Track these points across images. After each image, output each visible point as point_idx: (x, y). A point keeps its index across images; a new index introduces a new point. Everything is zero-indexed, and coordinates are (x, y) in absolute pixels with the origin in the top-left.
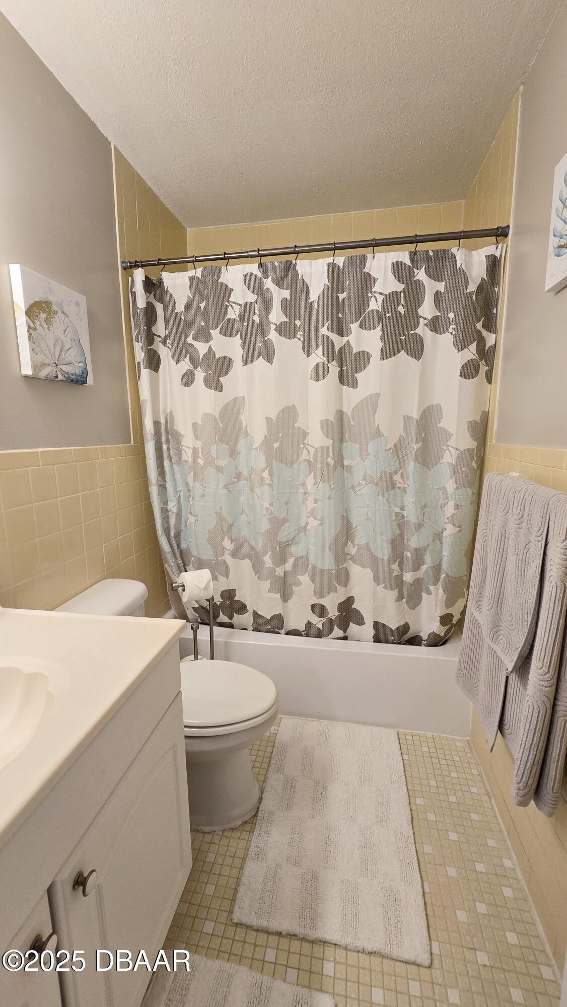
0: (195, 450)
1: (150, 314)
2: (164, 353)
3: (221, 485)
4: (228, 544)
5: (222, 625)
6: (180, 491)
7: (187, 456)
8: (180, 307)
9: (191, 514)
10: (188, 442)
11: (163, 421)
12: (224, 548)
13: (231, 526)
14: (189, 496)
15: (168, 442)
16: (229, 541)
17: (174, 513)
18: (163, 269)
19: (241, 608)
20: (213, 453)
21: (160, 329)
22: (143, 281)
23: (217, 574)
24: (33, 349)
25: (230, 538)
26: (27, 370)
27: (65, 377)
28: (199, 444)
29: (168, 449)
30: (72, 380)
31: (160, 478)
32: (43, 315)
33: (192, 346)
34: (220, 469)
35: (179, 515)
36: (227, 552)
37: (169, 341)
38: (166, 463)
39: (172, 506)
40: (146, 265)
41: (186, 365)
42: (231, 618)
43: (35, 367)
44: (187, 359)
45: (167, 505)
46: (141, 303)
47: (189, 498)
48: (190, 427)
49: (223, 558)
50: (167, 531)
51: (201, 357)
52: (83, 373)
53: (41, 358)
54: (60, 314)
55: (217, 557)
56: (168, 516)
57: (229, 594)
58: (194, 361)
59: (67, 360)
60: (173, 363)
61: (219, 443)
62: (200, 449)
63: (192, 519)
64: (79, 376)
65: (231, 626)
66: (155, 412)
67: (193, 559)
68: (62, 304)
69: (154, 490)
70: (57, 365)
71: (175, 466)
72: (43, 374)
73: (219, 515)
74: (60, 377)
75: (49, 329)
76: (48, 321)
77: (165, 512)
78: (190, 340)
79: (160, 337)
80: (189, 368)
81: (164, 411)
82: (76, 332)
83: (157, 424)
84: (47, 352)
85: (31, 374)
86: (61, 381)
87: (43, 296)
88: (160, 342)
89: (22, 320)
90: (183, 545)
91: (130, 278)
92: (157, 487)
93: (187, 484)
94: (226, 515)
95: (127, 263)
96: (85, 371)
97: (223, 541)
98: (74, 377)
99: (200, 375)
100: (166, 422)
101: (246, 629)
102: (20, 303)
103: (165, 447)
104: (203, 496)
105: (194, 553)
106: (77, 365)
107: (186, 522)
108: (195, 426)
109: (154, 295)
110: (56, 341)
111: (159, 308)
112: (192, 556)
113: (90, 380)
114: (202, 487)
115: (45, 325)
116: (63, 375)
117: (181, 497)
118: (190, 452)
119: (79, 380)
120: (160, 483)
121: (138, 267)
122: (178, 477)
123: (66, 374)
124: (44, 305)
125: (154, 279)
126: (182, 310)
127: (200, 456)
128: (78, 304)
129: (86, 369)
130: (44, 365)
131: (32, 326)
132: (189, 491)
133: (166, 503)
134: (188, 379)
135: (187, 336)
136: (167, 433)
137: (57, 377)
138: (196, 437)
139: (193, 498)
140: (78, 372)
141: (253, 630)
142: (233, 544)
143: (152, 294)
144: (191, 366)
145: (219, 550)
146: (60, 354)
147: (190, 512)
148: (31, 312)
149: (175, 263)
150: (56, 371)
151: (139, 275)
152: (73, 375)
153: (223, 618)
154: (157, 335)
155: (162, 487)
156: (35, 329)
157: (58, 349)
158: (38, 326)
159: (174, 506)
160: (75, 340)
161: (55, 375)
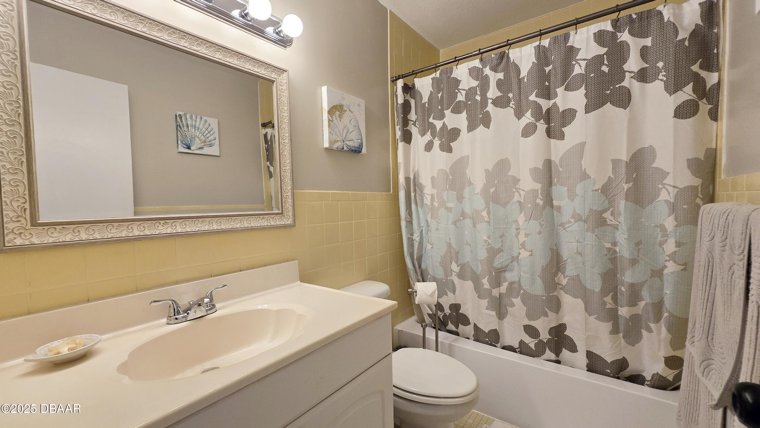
0: (432, 196)
1: (406, 107)
2: (414, 130)
3: (450, 222)
4: (455, 267)
5: (450, 332)
6: (423, 227)
7: (427, 200)
8: (425, 99)
9: (429, 243)
10: (428, 190)
11: (412, 177)
12: (452, 270)
13: (458, 253)
14: (428, 230)
15: (415, 191)
16: (456, 265)
17: (417, 241)
18: (415, 76)
19: (465, 320)
20: (445, 198)
21: (413, 116)
22: (402, 86)
23: (447, 290)
24: (330, 132)
25: (457, 262)
26: (326, 145)
27: (348, 148)
28: (435, 191)
29: (415, 196)
30: (352, 150)
31: (408, 217)
32: (338, 113)
33: (432, 123)
34: (449, 210)
35: (421, 243)
36: (454, 274)
37: (417, 123)
38: (413, 206)
39: (416, 237)
40: (405, 77)
41: (428, 137)
42: (457, 327)
43: (331, 142)
44: (429, 133)
45: (413, 235)
46: (400, 100)
47: (428, 232)
48: (430, 181)
49: (451, 278)
50: (412, 255)
51: (438, 130)
52: (360, 146)
53: (335, 137)
54: (348, 111)
55: (446, 276)
56: (413, 243)
57: (456, 307)
58: (434, 135)
59: (350, 138)
60: (420, 136)
61: (449, 190)
62: (435, 195)
63: (429, 247)
64: (357, 148)
65: (457, 334)
66: (407, 170)
67: (429, 276)
68: (349, 105)
69: (403, 224)
70: (344, 141)
71: (419, 208)
72: (335, 146)
73: (449, 245)
74: (345, 148)
75: (340, 120)
76: (340, 116)
77: (411, 241)
78: (431, 120)
79: (412, 121)
80: (430, 139)
81: (413, 170)
82: (357, 121)
83: (407, 179)
84: (338, 134)
85: (328, 147)
86: (346, 151)
87: (338, 102)
88: (412, 124)
89: (325, 116)
90: (423, 266)
91: (395, 87)
92: (405, 222)
93: (427, 221)
94: (454, 245)
95: (394, 77)
96: (361, 145)
97: (451, 264)
98: (354, 148)
99: (437, 142)
100: (414, 178)
101: (468, 338)
102: (325, 107)
103: (413, 194)
104: (437, 229)
105: (431, 272)
106: (357, 141)
107: (426, 249)
108: (433, 178)
109: (410, 95)
110: (345, 127)
111: (413, 102)
112: (429, 274)
113: (364, 151)
114: (436, 223)
115: (338, 119)
116: (347, 147)
117: (423, 230)
118: (429, 198)
119: (357, 151)
120: (408, 220)
121: (399, 79)
122: (421, 216)
123: (349, 146)
124: (339, 107)
125: (410, 84)
126: (427, 100)
127: (436, 200)
128: (359, 105)
129: (362, 144)
130: (336, 141)
131: (331, 119)
132: (428, 226)
133: (412, 234)
134: (429, 147)
135: (429, 118)
136: (415, 185)
137: (343, 148)
138: (433, 186)
139: (430, 231)
140: (357, 145)
141: (474, 340)
142: (459, 267)
143: (409, 94)
144: (431, 137)
145: (448, 271)
146: (346, 135)
147: (428, 242)
148: (331, 112)
149: (422, 71)
150: (343, 145)
151: (400, 83)
152: (353, 147)
153: (451, 327)
154: (410, 120)
155: (410, 223)
156: (332, 121)
157: (345, 131)
158: (334, 119)
159: (417, 237)
160: (356, 126)
161: (342, 147)
